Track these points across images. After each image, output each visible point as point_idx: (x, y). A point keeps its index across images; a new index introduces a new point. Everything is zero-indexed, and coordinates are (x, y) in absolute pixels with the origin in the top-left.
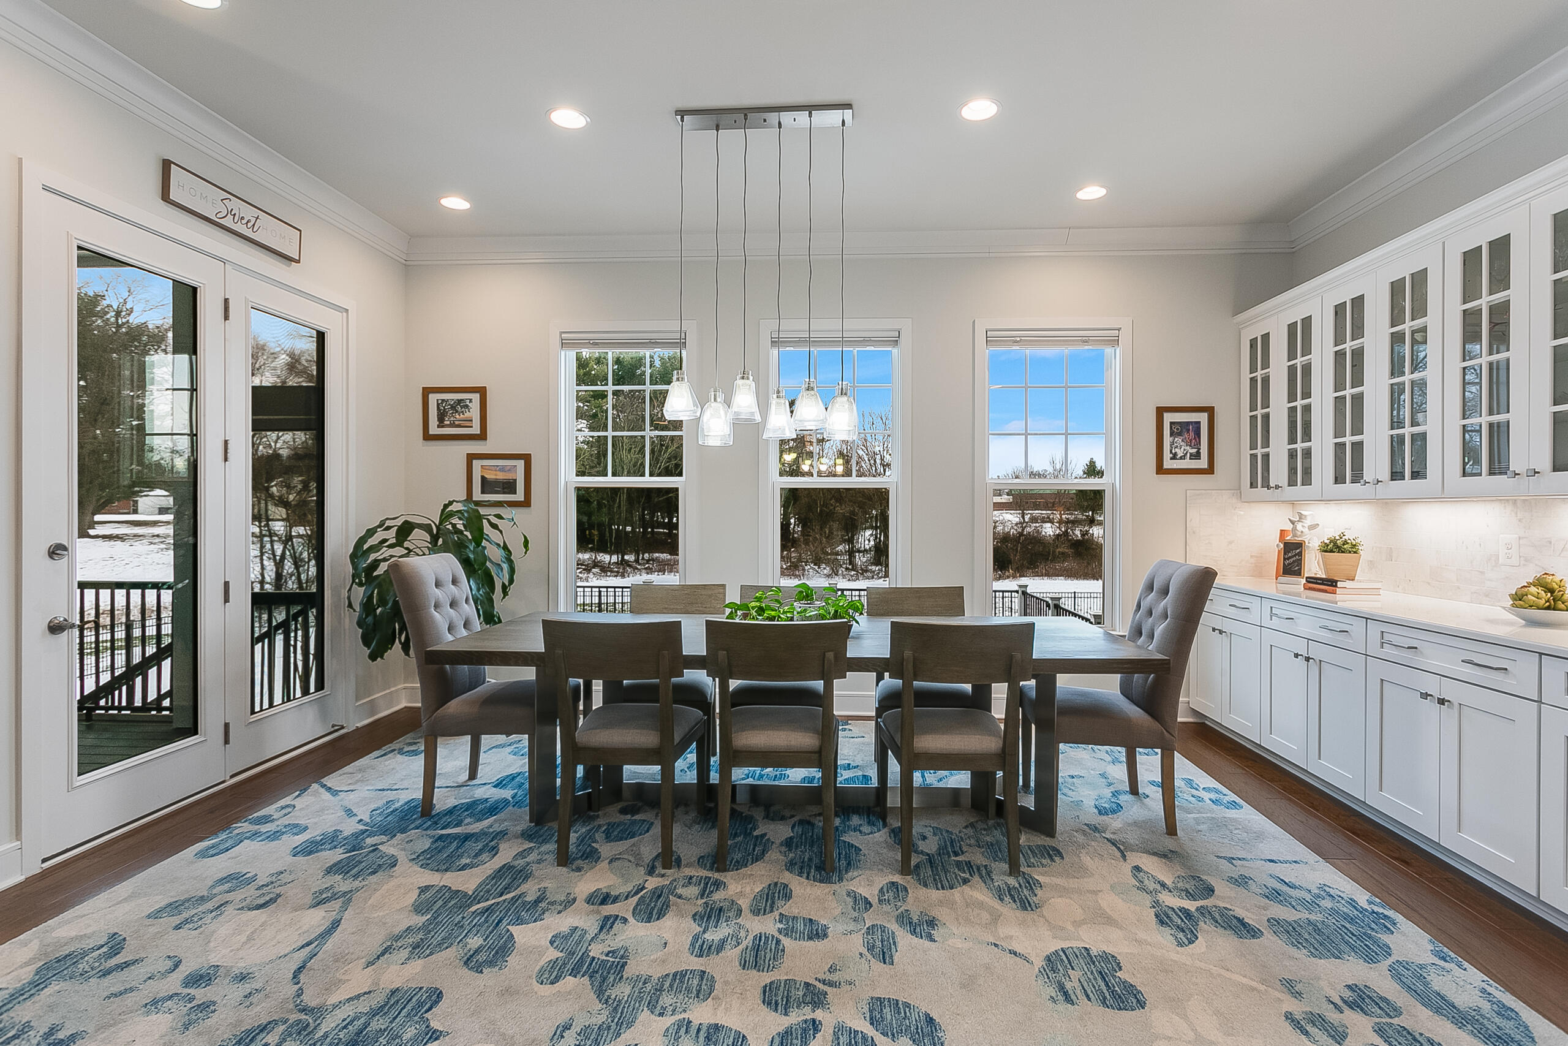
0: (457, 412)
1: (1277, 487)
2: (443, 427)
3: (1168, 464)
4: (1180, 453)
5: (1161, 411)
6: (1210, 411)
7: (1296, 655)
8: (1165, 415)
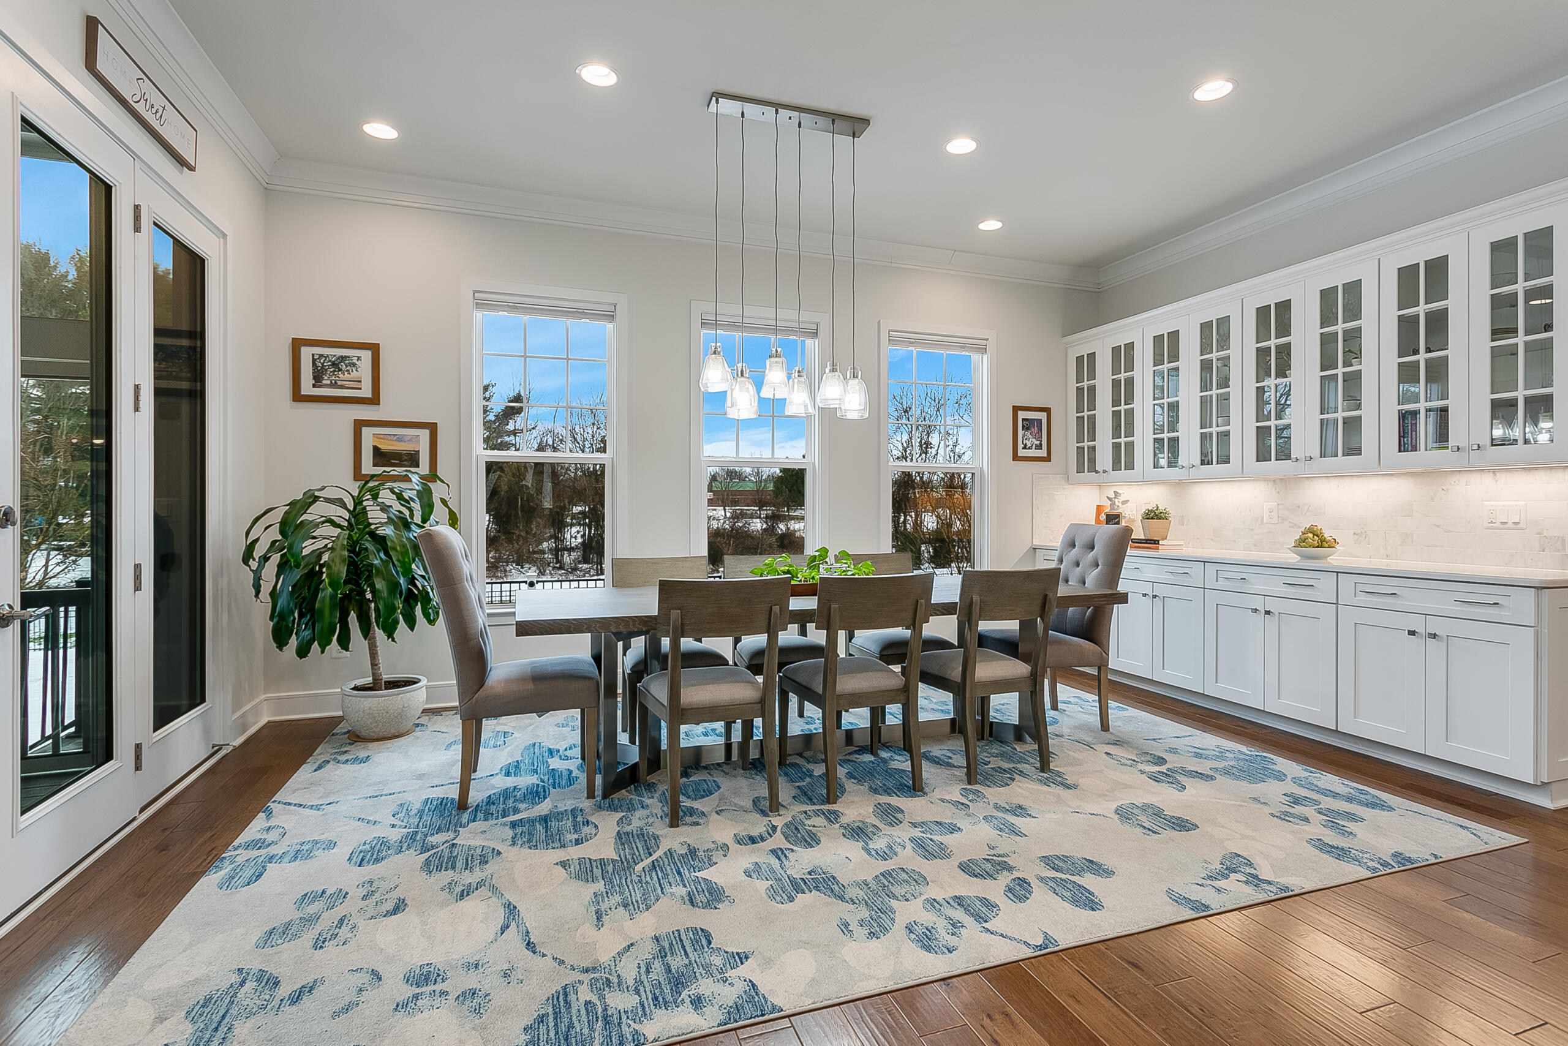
0: (340, 370)
1: (1105, 472)
2: (320, 387)
3: (1021, 452)
4: (1029, 445)
5: (1016, 409)
6: (1047, 410)
7: (1145, 595)
8: (1019, 412)
